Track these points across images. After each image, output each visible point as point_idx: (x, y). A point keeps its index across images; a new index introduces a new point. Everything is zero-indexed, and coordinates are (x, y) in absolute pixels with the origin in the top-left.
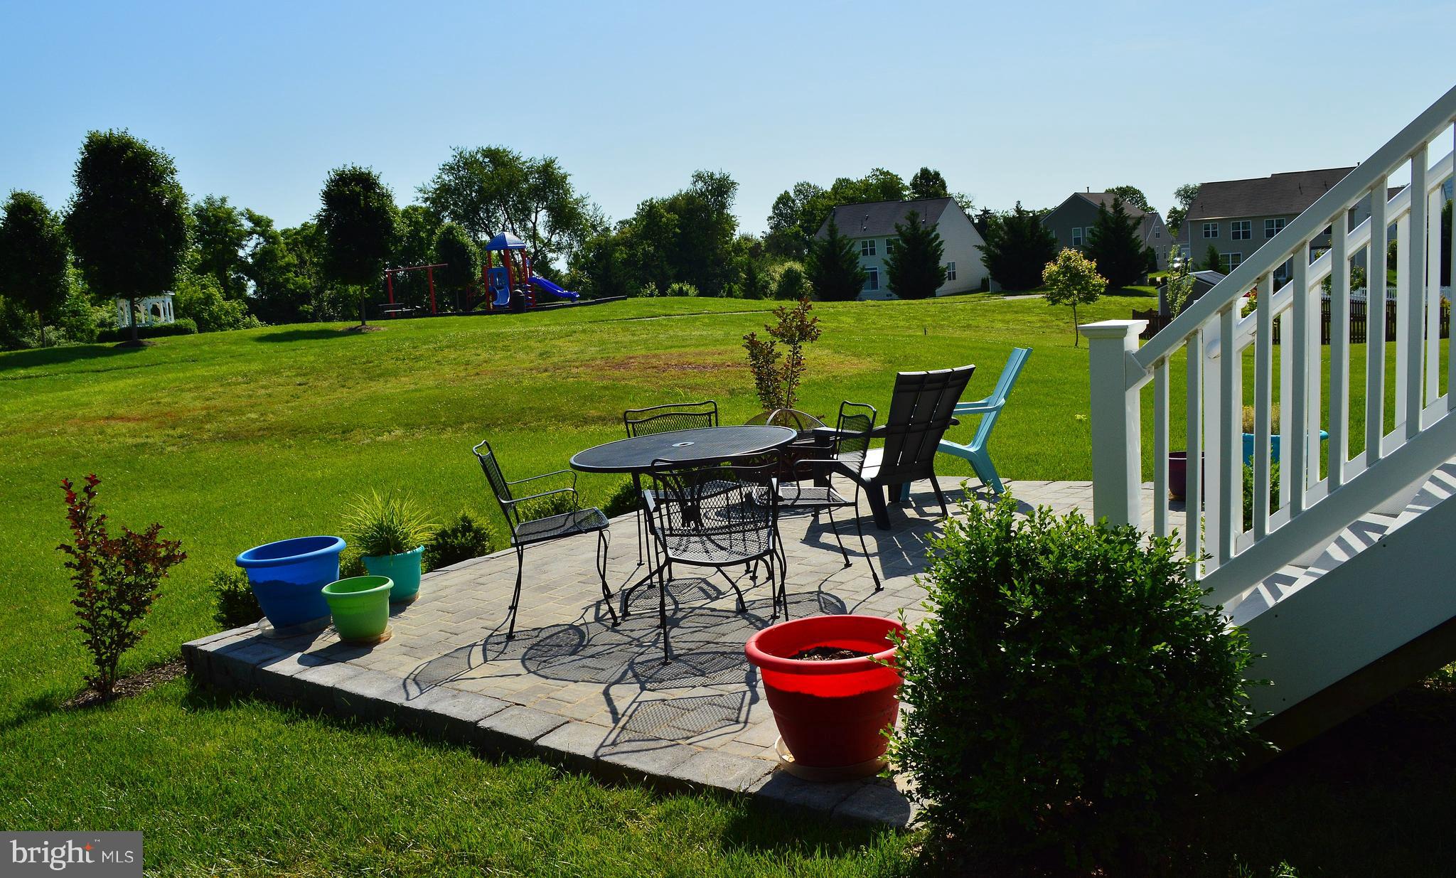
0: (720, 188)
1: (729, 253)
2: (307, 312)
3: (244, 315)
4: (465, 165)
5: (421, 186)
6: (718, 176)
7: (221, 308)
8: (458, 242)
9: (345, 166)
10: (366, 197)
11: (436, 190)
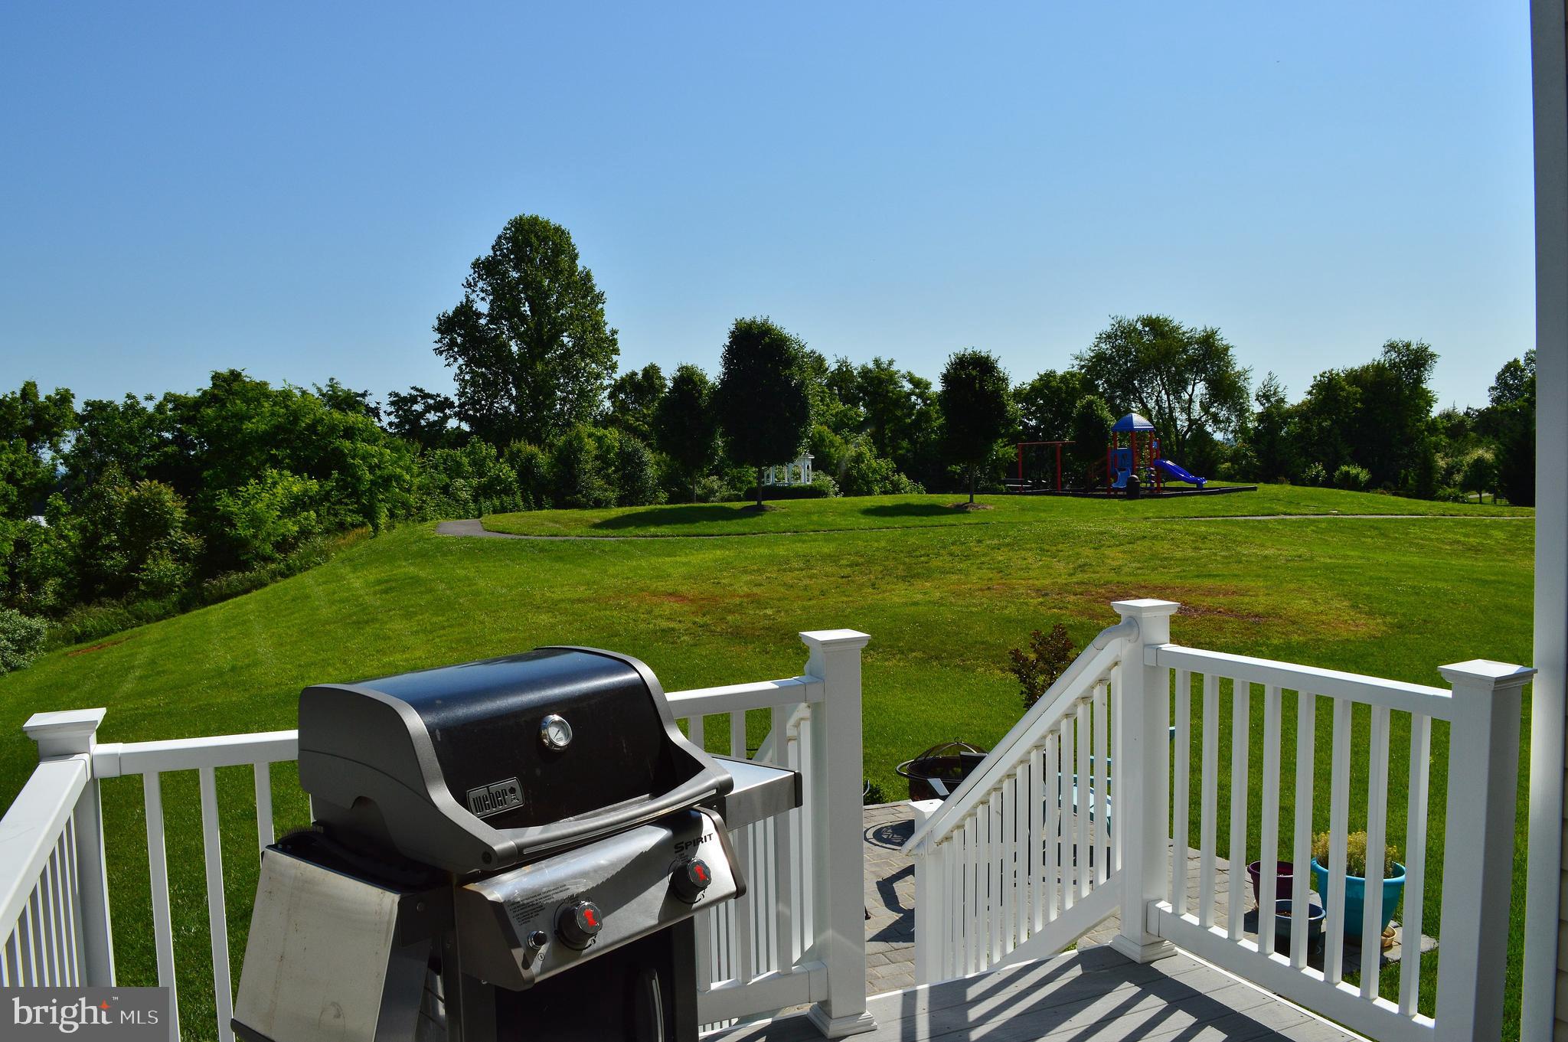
0: (1417, 360)
1: (1422, 432)
2: (955, 472)
3: (894, 472)
4: (1123, 335)
5: (1078, 353)
6: (1414, 347)
7: (869, 467)
8: (1098, 416)
9: (966, 349)
10: (982, 381)
11: (1093, 357)
